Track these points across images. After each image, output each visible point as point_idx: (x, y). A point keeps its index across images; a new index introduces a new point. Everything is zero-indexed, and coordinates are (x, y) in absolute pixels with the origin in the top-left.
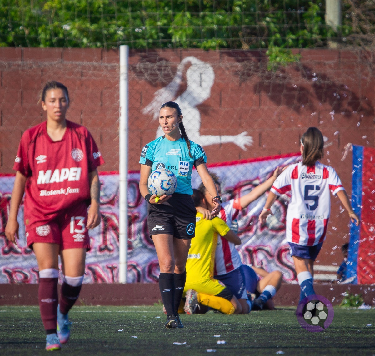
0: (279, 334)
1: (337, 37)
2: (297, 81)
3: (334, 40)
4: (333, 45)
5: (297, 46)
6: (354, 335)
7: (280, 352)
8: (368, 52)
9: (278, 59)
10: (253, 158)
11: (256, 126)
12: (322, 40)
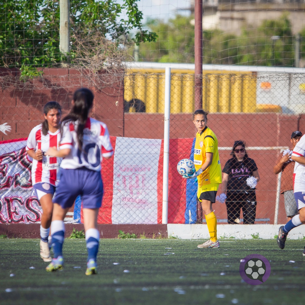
0: (30, 256)
1: (67, 60)
2: (41, 88)
3: (65, 63)
4: (64, 65)
5: (41, 66)
6: (80, 256)
7: (32, 268)
8: (88, 70)
9: (28, 74)
10: (11, 140)
11: (13, 118)
12: (57, 61)
